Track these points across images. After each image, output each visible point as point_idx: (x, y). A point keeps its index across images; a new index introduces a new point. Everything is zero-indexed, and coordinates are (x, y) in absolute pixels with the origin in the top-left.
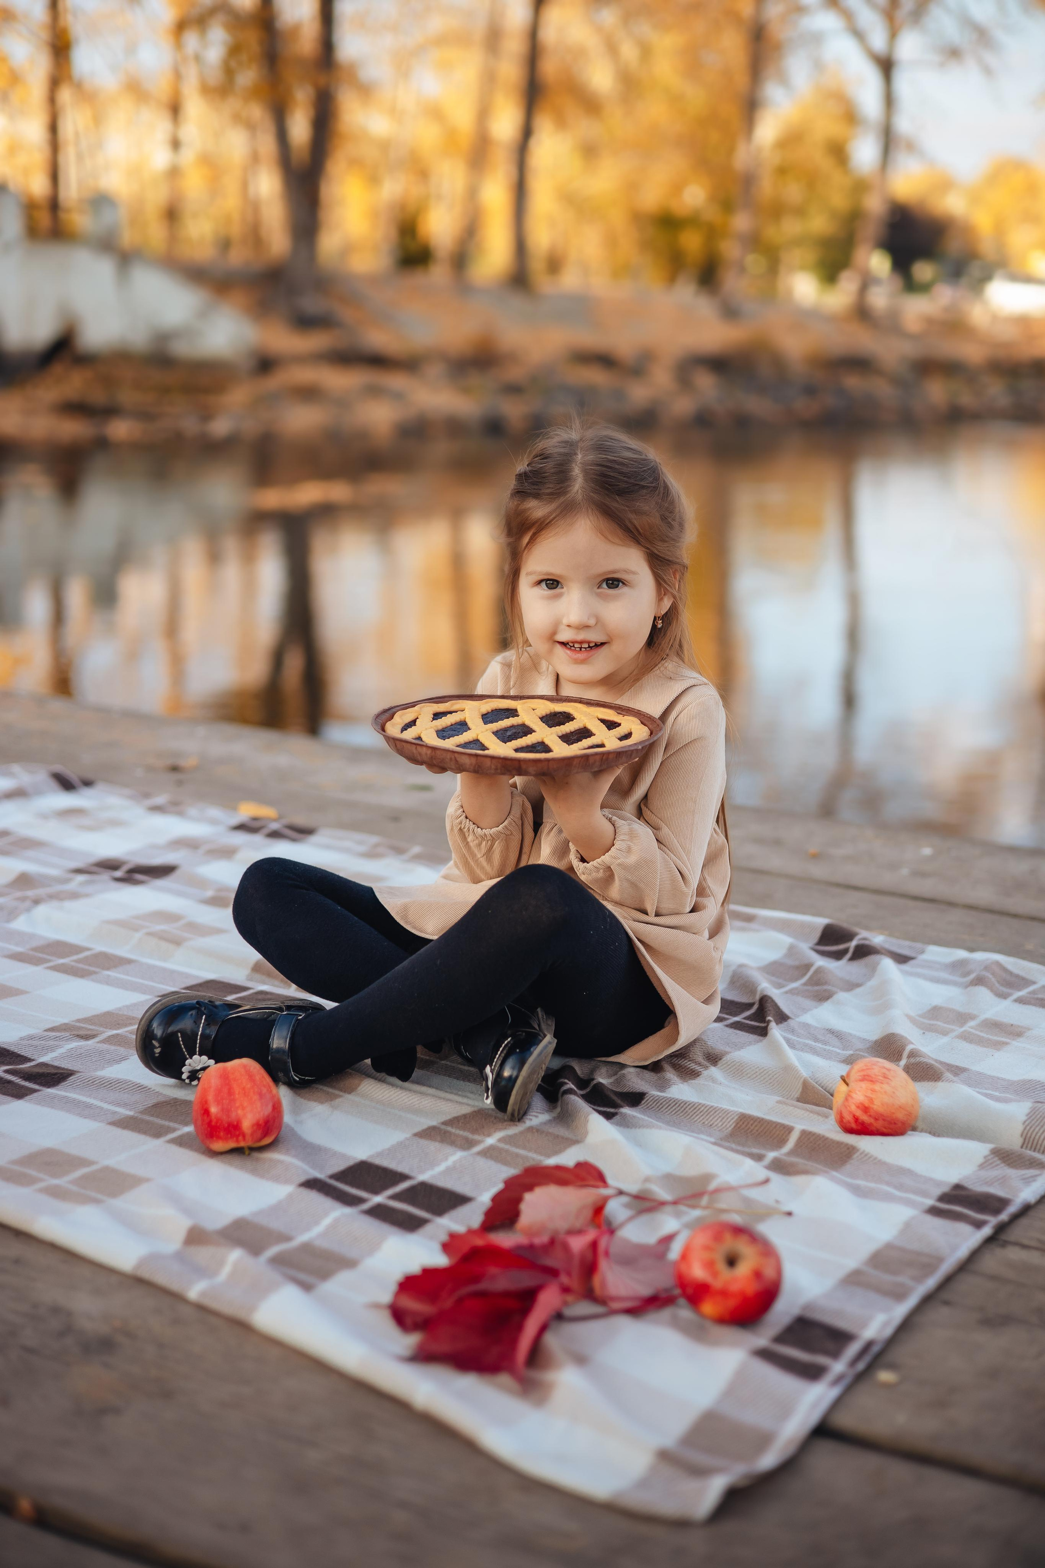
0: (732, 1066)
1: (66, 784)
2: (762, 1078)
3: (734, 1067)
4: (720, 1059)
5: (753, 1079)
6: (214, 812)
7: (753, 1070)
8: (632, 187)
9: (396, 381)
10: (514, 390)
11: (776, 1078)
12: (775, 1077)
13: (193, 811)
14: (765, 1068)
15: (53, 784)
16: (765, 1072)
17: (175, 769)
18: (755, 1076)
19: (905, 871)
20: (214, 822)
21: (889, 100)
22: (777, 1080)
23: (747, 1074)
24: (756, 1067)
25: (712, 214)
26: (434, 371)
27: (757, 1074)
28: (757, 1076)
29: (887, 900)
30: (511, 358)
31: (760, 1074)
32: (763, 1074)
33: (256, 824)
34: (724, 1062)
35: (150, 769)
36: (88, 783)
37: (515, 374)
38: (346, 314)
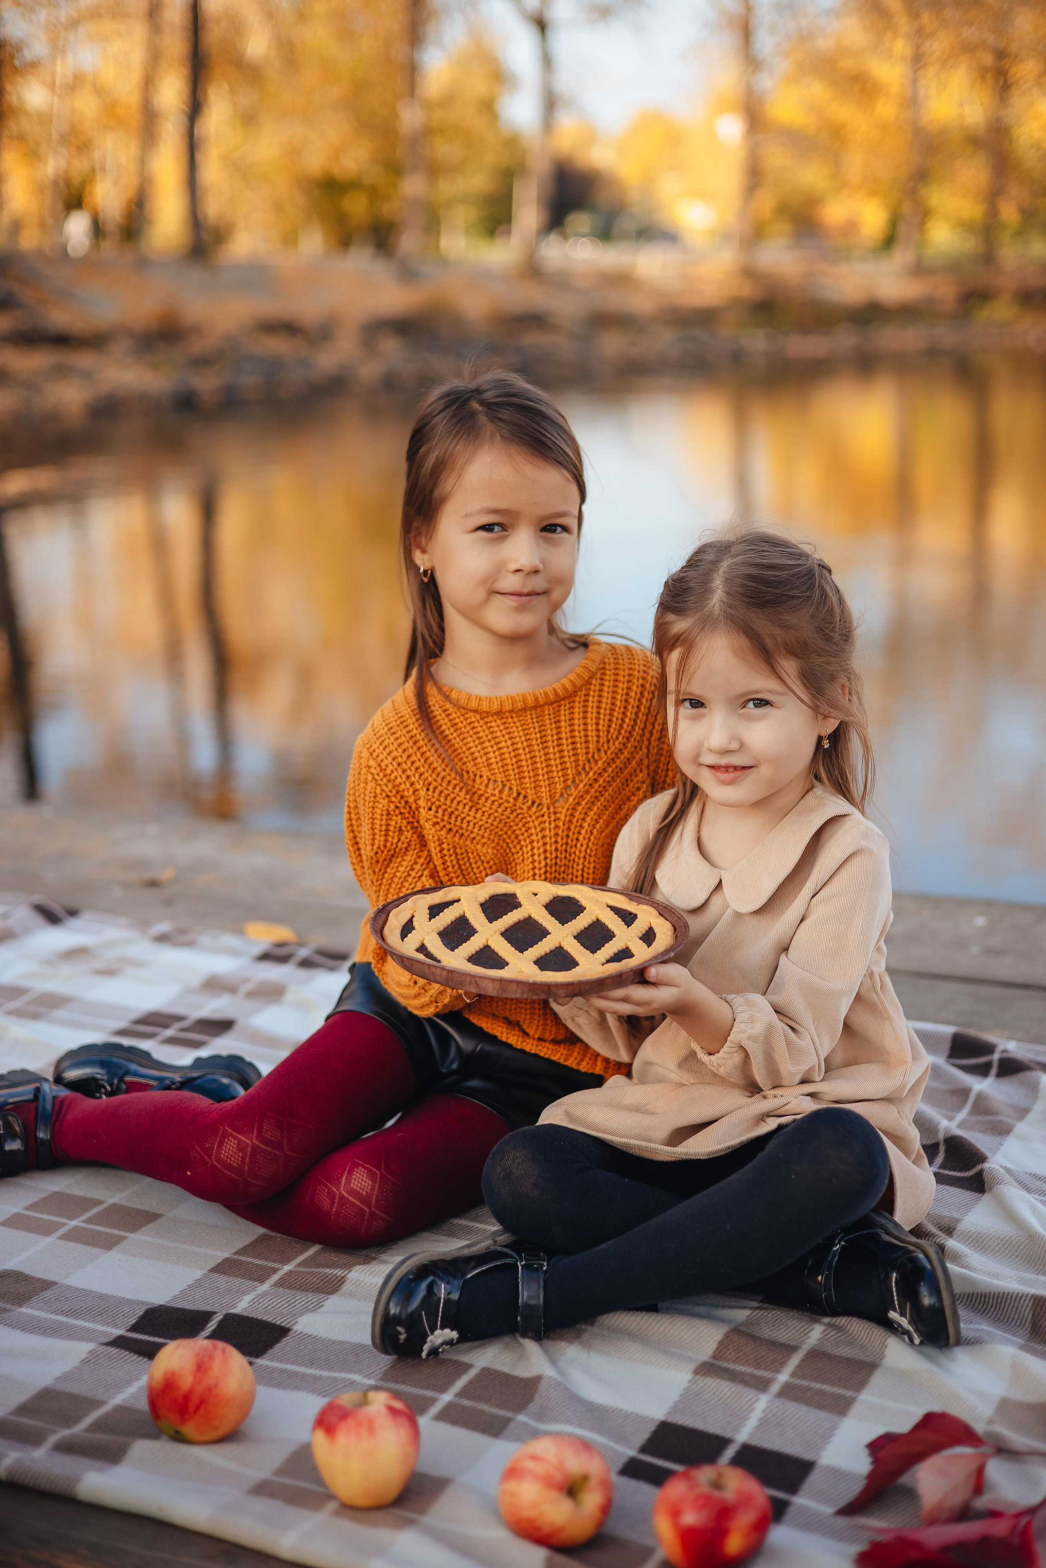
0: (970, 1237)
1: (51, 917)
2: (1007, 1251)
3: (972, 1238)
4: (954, 1229)
5: (997, 1252)
6: (229, 940)
7: (994, 1241)
8: (293, 152)
9: (84, 360)
10: (201, 362)
11: (1023, 1250)
12: (1021, 1248)
13: (205, 940)
14: (1007, 1238)
15: (37, 919)
16: (1009, 1243)
17: (153, 884)
18: (998, 1248)
19: (975, 950)
20: (233, 952)
21: (547, 61)
22: (1024, 1251)
23: (989, 1247)
24: (996, 1237)
25: (374, 175)
26: (120, 347)
27: (1001, 1245)
28: (1000, 1249)
29: (983, 990)
30: (196, 330)
31: (1003, 1246)
32: (1006, 1246)
33: (283, 951)
34: (959, 1233)
35: (126, 885)
36: (73, 913)
37: (199, 346)
38: (26, 295)
